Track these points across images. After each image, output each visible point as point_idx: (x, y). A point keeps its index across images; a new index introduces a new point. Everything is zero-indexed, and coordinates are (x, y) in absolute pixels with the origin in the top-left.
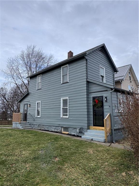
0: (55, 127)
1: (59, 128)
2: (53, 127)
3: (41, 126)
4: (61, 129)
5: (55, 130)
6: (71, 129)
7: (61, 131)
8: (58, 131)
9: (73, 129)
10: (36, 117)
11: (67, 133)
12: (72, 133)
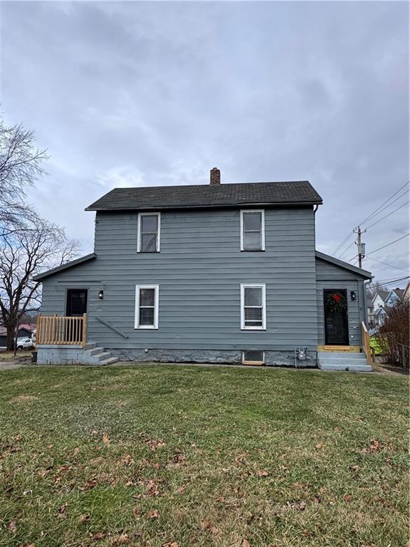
0: (218, 353)
1: (234, 353)
2: (211, 353)
3: (162, 351)
4: (240, 355)
5: (219, 359)
6: (274, 353)
7: (241, 360)
8: (232, 359)
9: (278, 353)
10: (136, 328)
11: (260, 363)
12: (274, 362)
